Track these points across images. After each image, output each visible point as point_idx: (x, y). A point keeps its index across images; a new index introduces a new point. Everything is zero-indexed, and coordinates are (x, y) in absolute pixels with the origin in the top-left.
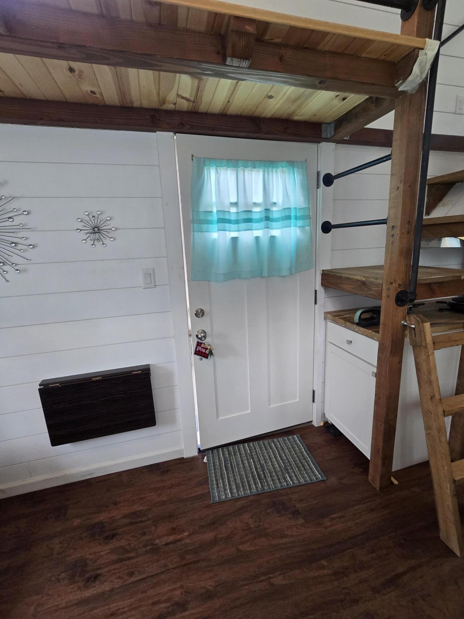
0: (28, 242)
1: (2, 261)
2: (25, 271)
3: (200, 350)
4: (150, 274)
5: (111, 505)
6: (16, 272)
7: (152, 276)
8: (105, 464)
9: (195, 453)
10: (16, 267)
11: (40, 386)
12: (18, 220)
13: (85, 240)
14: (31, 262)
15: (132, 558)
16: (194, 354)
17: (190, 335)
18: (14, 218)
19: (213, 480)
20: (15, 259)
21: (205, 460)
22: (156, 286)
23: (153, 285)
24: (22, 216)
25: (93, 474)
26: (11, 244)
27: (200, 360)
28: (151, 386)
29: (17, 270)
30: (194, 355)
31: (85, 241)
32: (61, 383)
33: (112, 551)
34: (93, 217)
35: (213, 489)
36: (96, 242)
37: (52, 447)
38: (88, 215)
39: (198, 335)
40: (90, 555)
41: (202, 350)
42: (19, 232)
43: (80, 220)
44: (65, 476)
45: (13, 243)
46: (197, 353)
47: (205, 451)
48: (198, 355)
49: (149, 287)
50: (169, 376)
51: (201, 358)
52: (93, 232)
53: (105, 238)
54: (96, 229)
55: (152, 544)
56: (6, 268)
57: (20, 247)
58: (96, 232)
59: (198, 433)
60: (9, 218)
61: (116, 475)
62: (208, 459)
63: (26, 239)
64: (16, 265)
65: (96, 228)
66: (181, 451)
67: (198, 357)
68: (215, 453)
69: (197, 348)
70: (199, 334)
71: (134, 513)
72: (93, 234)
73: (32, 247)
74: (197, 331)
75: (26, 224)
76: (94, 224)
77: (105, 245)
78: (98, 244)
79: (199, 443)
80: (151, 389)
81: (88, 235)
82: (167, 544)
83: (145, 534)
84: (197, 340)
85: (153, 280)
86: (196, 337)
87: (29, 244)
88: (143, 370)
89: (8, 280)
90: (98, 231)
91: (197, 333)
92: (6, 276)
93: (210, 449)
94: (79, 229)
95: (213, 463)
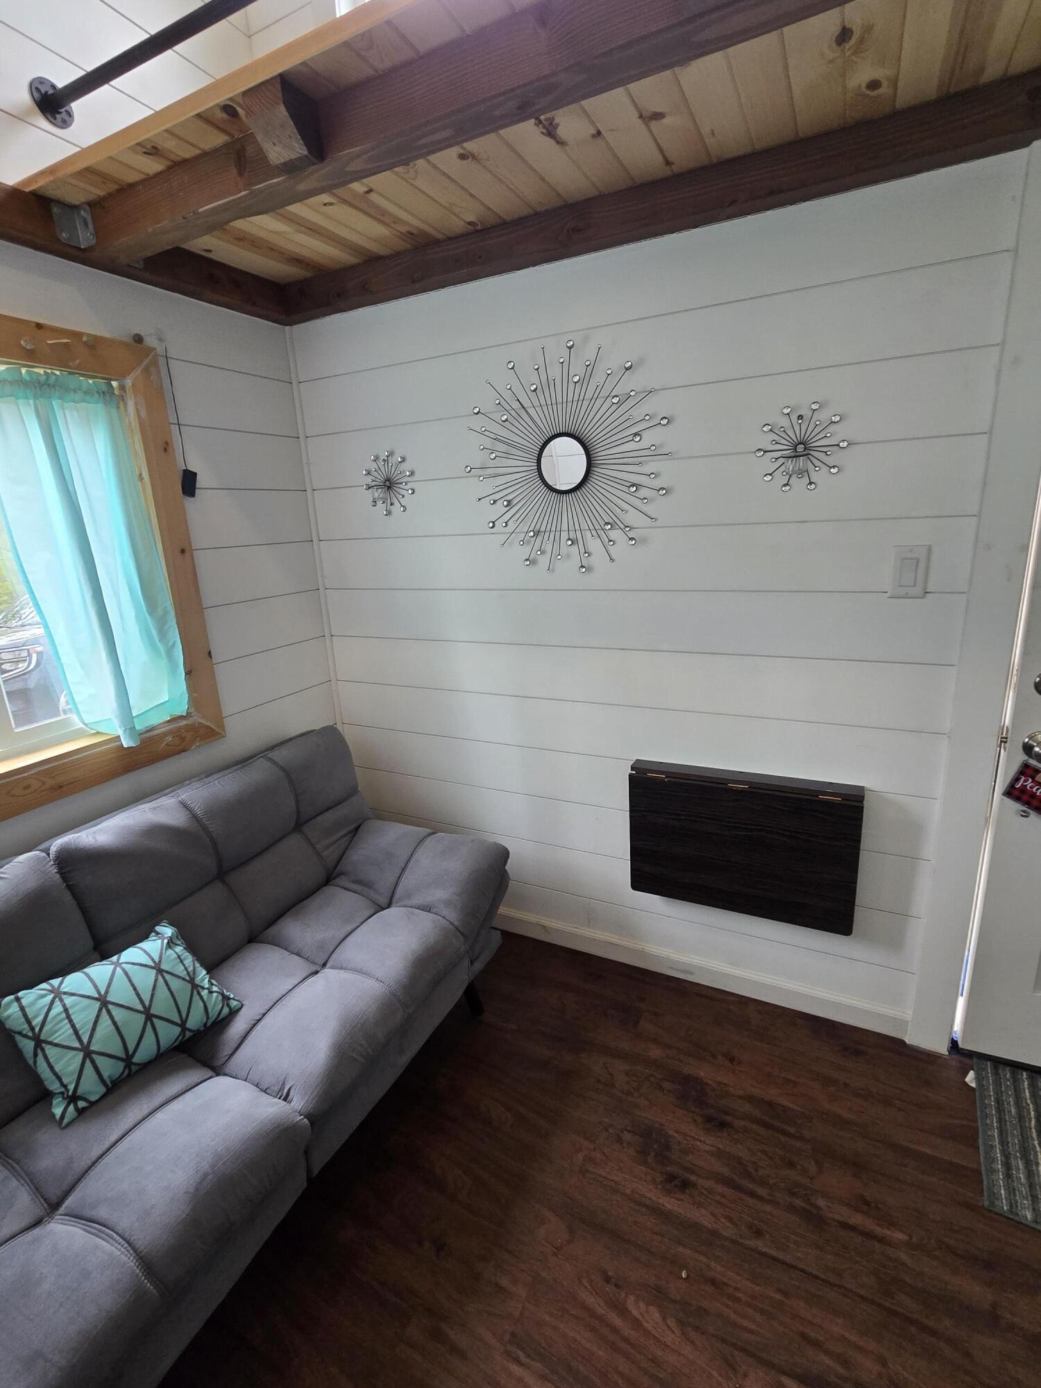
0: (658, 483)
1: (611, 521)
2: (644, 541)
3: (1028, 787)
4: (918, 561)
5: (720, 1057)
6: (631, 542)
7: (922, 565)
8: (718, 967)
9: (943, 1048)
10: (631, 532)
11: (632, 770)
12: (648, 439)
13: (771, 474)
14: (657, 524)
15: (761, 1198)
16: (1003, 794)
17: (1004, 740)
18: (644, 434)
19: (992, 1147)
20: (633, 518)
21: (970, 1078)
22: (926, 593)
23: (918, 590)
24: (659, 428)
25: (691, 973)
26: (629, 487)
27: (1022, 816)
28: (859, 841)
29: (631, 539)
30: (1005, 798)
31: (771, 477)
32: (668, 774)
33: (720, 1154)
34: (799, 419)
35: (995, 1171)
36: (794, 479)
37: (631, 889)
38: (788, 414)
39: (1032, 747)
40: (676, 1132)
41: (1034, 789)
42: (646, 462)
43: (770, 427)
44: (642, 954)
45: (633, 485)
46: (1016, 793)
47: (971, 1054)
48: (1017, 799)
49: (907, 593)
50: (913, 829)
51: (1024, 812)
52: (792, 454)
53: (817, 469)
54: (800, 448)
55: (809, 1199)
56: (615, 534)
57: (644, 492)
58: (801, 454)
59: (961, 1003)
60: (636, 434)
61: (736, 999)
62: (979, 1079)
63: (657, 475)
64: (631, 528)
65: (801, 444)
66: (902, 1023)
67: (1014, 806)
68: (1005, 1076)
69: (1017, 779)
70: (1035, 744)
71: (771, 1104)
72: (790, 459)
73: (664, 492)
74: (1028, 735)
75: (661, 446)
76: (798, 436)
77: (813, 486)
78: (799, 484)
79: (958, 1026)
80: (858, 849)
81: (781, 461)
82: (845, 1226)
83: (791, 1165)
84: (1022, 757)
85: (921, 575)
86: (1021, 749)
87: (660, 487)
88: (846, 797)
89: (614, 557)
90: (804, 451)
91: (1027, 740)
92: (612, 550)
93: (990, 1060)
94: (762, 450)
95: (998, 1101)
